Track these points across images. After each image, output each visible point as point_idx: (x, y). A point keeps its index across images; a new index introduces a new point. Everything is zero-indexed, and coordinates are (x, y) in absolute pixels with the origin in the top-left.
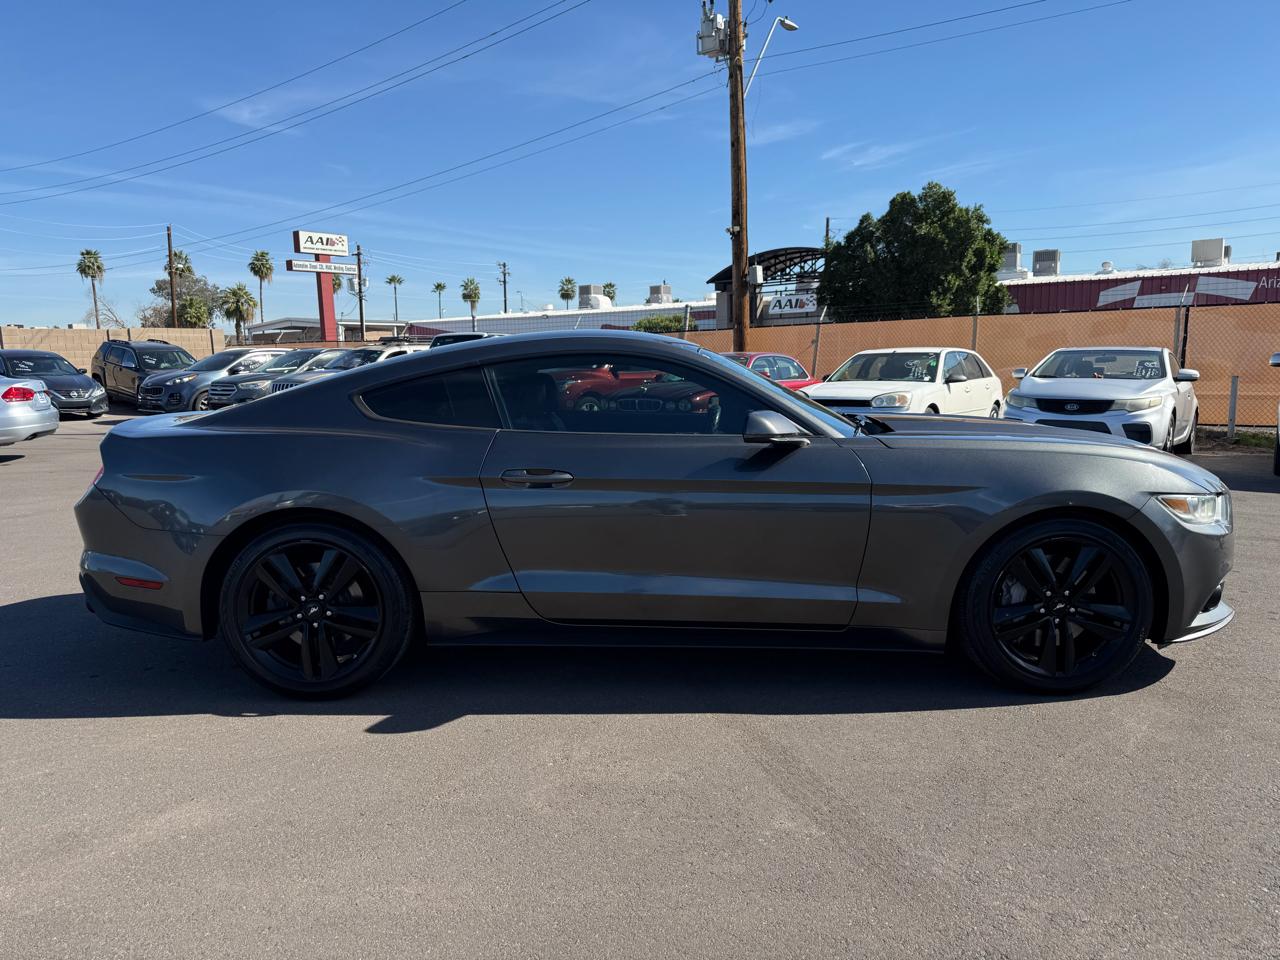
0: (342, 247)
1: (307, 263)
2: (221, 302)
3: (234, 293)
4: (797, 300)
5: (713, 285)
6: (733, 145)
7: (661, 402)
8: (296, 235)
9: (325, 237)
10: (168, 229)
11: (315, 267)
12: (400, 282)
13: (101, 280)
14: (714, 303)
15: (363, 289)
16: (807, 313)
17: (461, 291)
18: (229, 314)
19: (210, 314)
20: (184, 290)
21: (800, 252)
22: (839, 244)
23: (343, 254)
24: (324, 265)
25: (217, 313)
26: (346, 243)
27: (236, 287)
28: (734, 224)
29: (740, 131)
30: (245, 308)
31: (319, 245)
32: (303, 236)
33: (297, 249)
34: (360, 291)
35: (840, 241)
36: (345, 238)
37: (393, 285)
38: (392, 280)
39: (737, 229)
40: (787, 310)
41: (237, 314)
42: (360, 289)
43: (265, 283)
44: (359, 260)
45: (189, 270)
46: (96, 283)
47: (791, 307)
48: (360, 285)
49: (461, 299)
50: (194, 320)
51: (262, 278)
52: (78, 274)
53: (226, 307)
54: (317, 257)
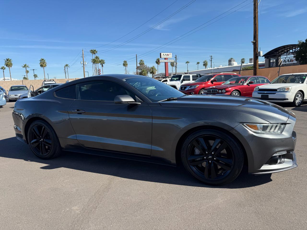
0: (171, 56)
1: (162, 60)
2: (149, 70)
3: (152, 68)
4: (291, 60)
5: (264, 57)
6: (254, 18)
7: (218, 90)
8: (161, 54)
9: (167, 54)
10: (136, 55)
11: (164, 61)
12: (189, 63)
13: (127, 67)
14: (264, 62)
15: (177, 65)
16: (294, 63)
17: (203, 64)
18: (151, 73)
19: (147, 73)
20: (142, 68)
21: (292, 46)
22: (303, 42)
23: (171, 57)
24: (166, 60)
25: (149, 73)
26: (171, 55)
27: (152, 67)
28: (254, 40)
29: (256, 14)
30: (154, 71)
31: (165, 56)
32: (162, 54)
33: (161, 57)
34: (176, 66)
35: (304, 41)
36: (171, 54)
37: (187, 64)
38: (187, 62)
39: (255, 41)
40: (288, 63)
41: (152, 73)
42: (176, 65)
43: (159, 65)
44: (176, 58)
45: (144, 63)
46: (126, 67)
47: (289, 62)
48: (176, 64)
49: (203, 66)
50: (144, 74)
51: (158, 64)
52: (123, 66)
53: (150, 71)
54: (165, 59)
